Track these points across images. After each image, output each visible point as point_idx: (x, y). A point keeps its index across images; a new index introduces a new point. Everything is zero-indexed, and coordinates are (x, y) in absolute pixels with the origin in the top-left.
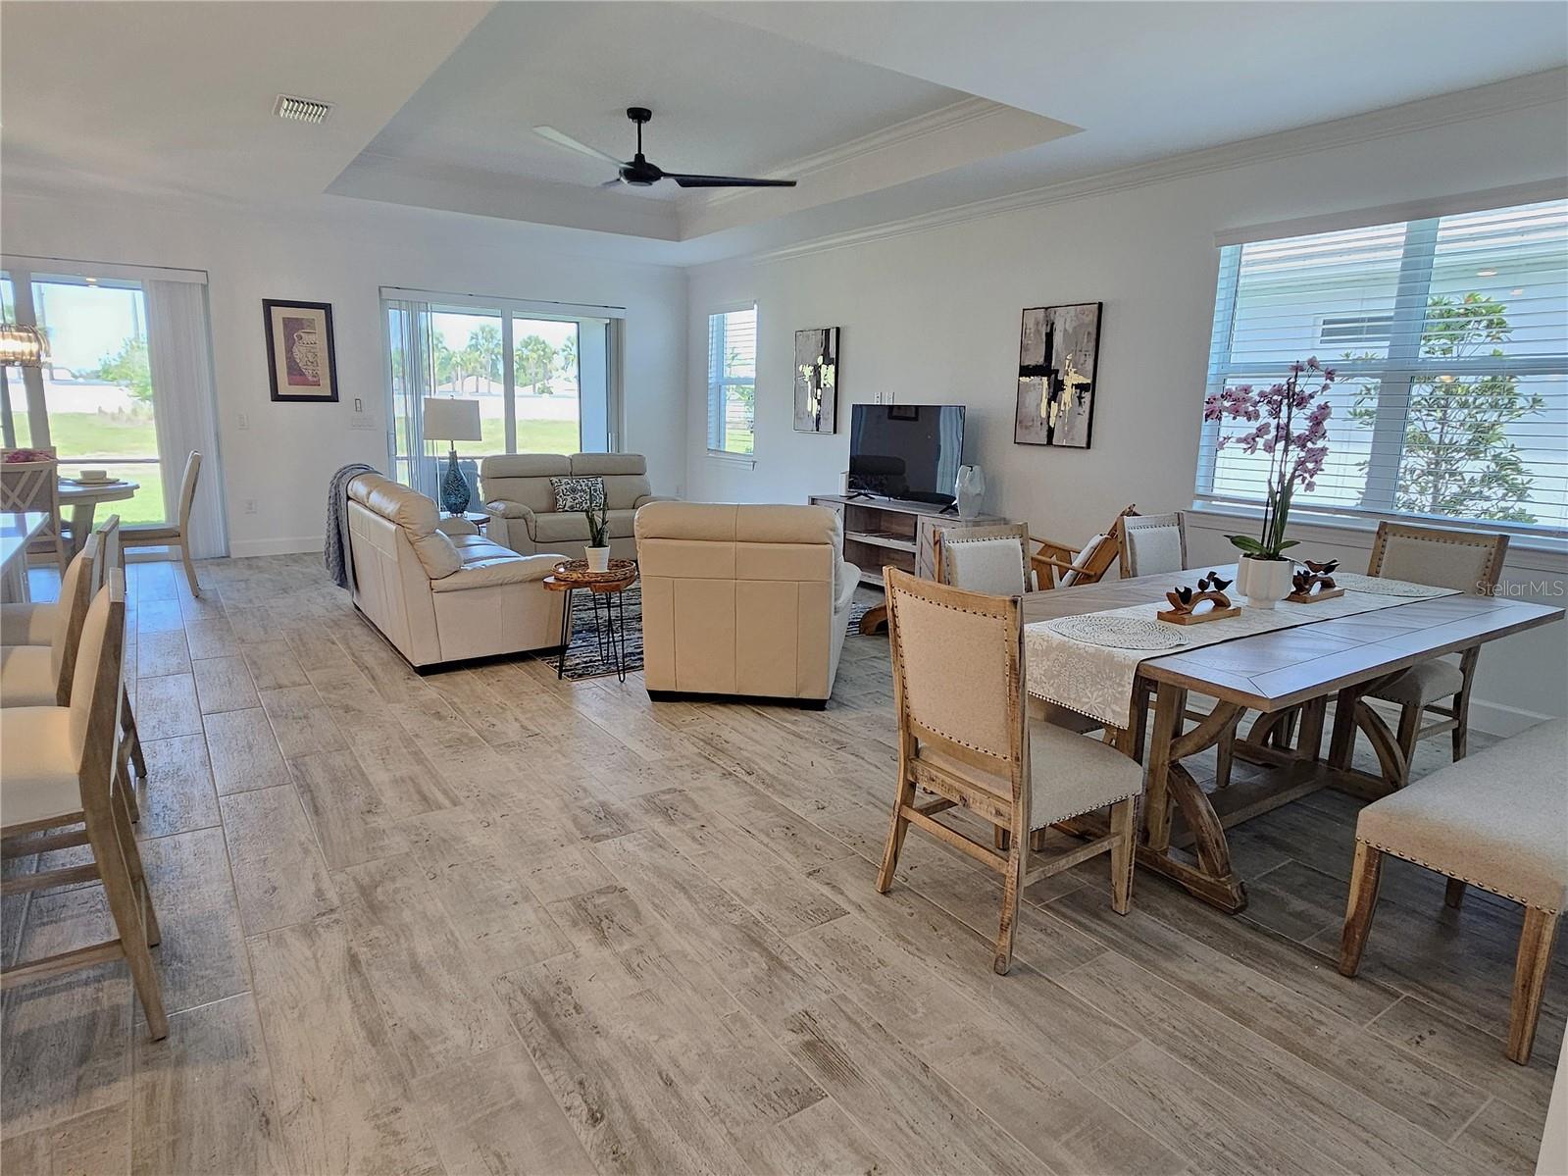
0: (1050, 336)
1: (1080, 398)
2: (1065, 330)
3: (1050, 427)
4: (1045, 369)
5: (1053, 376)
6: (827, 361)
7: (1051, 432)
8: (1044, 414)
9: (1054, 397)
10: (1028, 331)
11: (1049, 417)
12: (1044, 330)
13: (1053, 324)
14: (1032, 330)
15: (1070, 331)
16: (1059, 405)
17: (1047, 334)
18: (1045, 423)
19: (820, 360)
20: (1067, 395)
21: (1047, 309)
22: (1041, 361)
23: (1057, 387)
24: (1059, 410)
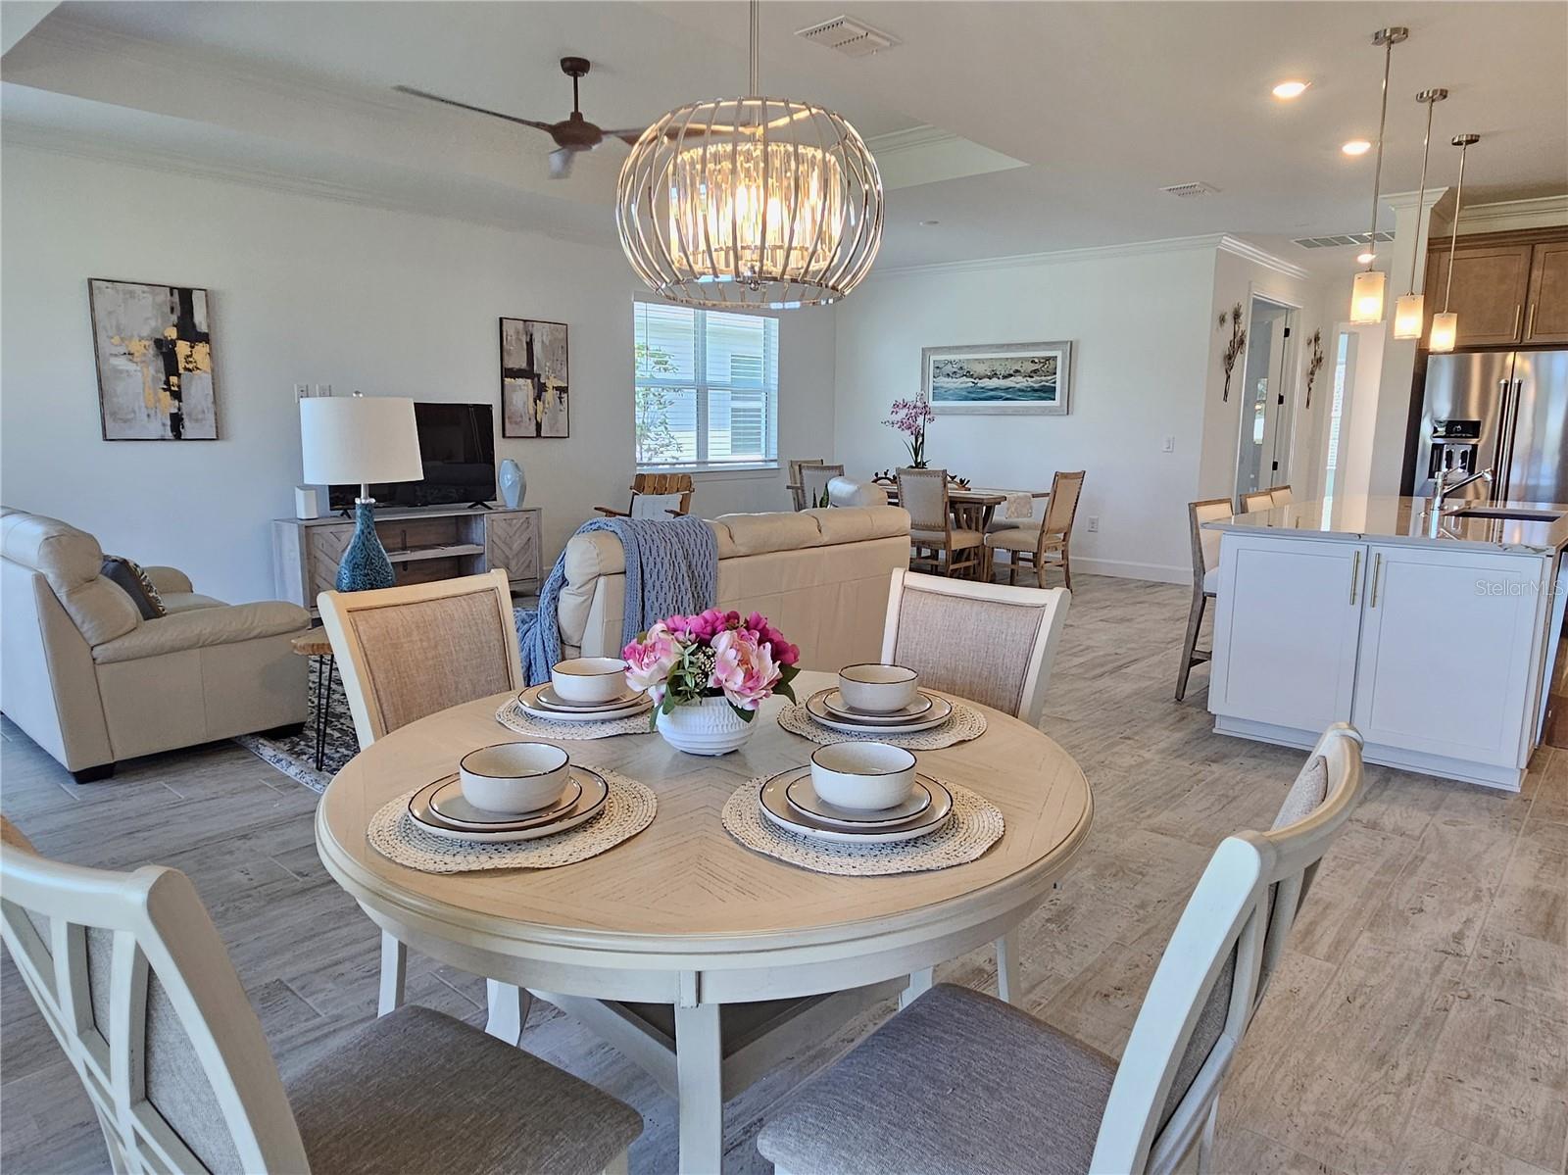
0: (530, 345)
1: (560, 398)
2: (543, 342)
3: (537, 422)
4: (528, 373)
5: (536, 379)
6: (194, 336)
7: (539, 426)
8: (532, 412)
9: (538, 397)
10: (509, 338)
11: (536, 413)
12: (524, 339)
13: (531, 335)
14: (514, 338)
15: (548, 343)
16: (544, 403)
17: (527, 343)
18: (533, 419)
19: (172, 333)
20: (550, 395)
21: (525, 321)
22: (524, 365)
23: (541, 389)
24: (544, 408)
